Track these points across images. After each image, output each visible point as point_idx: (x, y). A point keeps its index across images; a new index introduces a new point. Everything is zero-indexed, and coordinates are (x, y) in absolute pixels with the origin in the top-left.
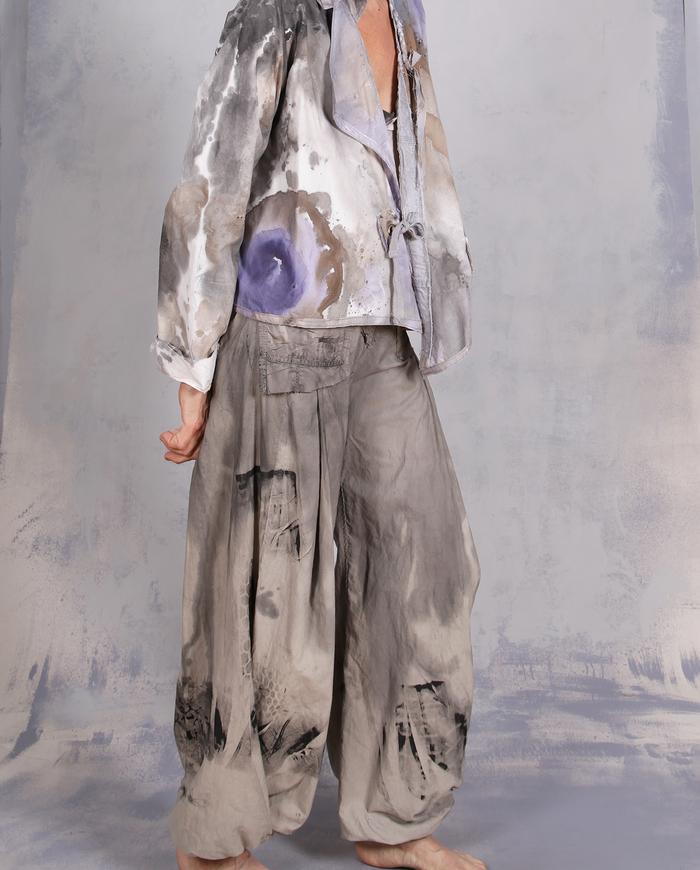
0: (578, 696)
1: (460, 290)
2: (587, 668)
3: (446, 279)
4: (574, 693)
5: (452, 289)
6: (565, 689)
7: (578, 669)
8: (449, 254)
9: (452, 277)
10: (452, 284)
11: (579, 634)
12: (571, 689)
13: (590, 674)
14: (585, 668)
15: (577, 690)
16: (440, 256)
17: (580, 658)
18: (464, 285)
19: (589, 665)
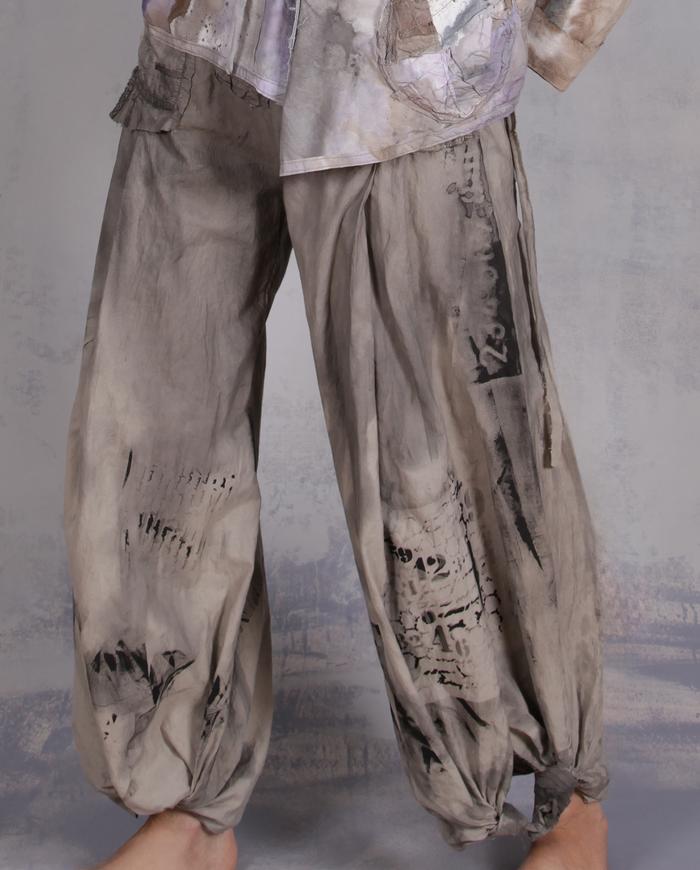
0: (670, 653)
1: (341, 74)
2: (685, 610)
3: (325, 50)
4: (663, 648)
5: (330, 67)
6: (649, 641)
7: (669, 612)
8: (339, 15)
9: (337, 51)
10: (331, 60)
11: (671, 559)
12: (658, 642)
13: (690, 620)
14: (681, 612)
15: (667, 643)
16: (322, 12)
17: (674, 595)
18: (352, 70)
19: (687, 605)
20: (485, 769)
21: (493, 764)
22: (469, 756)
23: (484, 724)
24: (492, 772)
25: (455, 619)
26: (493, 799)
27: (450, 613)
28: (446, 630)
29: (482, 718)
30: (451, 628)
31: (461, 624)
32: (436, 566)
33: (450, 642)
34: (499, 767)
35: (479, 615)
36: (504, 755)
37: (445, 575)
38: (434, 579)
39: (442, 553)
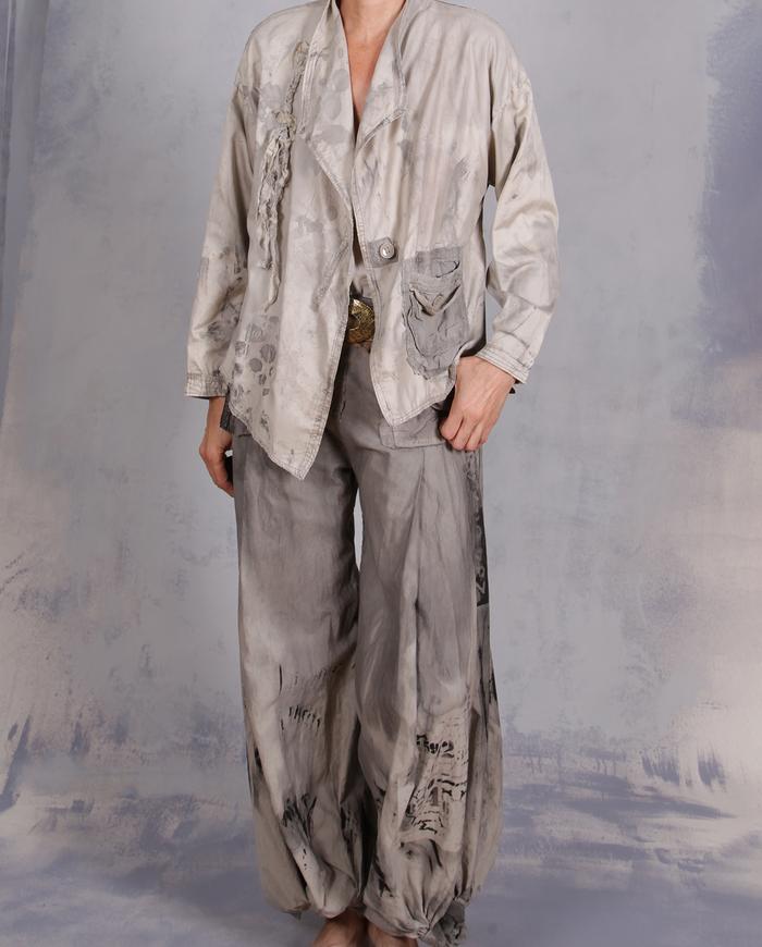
0: (587, 793)
2: (599, 764)
4: (583, 789)
6: (574, 785)
7: (589, 765)
11: (592, 728)
12: (580, 785)
13: (601, 771)
14: (596, 765)
15: (586, 787)
17: (592, 753)
19: (601, 761)
20: (431, 895)
21: (437, 894)
22: (423, 882)
23: (440, 865)
24: (435, 899)
25: (448, 787)
26: (430, 917)
27: (446, 781)
28: (440, 791)
29: (441, 861)
30: (444, 791)
31: (450, 793)
32: (447, 748)
33: (440, 799)
34: (440, 899)
35: (463, 793)
36: (446, 893)
37: (452, 756)
38: (443, 756)
39: (454, 741)
